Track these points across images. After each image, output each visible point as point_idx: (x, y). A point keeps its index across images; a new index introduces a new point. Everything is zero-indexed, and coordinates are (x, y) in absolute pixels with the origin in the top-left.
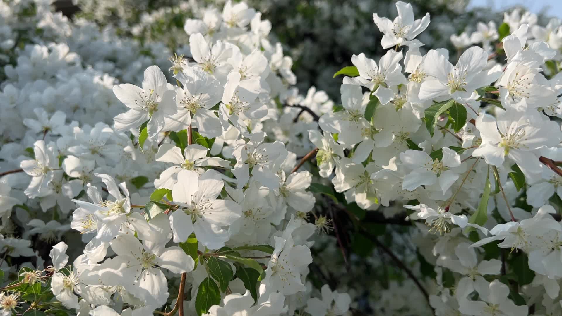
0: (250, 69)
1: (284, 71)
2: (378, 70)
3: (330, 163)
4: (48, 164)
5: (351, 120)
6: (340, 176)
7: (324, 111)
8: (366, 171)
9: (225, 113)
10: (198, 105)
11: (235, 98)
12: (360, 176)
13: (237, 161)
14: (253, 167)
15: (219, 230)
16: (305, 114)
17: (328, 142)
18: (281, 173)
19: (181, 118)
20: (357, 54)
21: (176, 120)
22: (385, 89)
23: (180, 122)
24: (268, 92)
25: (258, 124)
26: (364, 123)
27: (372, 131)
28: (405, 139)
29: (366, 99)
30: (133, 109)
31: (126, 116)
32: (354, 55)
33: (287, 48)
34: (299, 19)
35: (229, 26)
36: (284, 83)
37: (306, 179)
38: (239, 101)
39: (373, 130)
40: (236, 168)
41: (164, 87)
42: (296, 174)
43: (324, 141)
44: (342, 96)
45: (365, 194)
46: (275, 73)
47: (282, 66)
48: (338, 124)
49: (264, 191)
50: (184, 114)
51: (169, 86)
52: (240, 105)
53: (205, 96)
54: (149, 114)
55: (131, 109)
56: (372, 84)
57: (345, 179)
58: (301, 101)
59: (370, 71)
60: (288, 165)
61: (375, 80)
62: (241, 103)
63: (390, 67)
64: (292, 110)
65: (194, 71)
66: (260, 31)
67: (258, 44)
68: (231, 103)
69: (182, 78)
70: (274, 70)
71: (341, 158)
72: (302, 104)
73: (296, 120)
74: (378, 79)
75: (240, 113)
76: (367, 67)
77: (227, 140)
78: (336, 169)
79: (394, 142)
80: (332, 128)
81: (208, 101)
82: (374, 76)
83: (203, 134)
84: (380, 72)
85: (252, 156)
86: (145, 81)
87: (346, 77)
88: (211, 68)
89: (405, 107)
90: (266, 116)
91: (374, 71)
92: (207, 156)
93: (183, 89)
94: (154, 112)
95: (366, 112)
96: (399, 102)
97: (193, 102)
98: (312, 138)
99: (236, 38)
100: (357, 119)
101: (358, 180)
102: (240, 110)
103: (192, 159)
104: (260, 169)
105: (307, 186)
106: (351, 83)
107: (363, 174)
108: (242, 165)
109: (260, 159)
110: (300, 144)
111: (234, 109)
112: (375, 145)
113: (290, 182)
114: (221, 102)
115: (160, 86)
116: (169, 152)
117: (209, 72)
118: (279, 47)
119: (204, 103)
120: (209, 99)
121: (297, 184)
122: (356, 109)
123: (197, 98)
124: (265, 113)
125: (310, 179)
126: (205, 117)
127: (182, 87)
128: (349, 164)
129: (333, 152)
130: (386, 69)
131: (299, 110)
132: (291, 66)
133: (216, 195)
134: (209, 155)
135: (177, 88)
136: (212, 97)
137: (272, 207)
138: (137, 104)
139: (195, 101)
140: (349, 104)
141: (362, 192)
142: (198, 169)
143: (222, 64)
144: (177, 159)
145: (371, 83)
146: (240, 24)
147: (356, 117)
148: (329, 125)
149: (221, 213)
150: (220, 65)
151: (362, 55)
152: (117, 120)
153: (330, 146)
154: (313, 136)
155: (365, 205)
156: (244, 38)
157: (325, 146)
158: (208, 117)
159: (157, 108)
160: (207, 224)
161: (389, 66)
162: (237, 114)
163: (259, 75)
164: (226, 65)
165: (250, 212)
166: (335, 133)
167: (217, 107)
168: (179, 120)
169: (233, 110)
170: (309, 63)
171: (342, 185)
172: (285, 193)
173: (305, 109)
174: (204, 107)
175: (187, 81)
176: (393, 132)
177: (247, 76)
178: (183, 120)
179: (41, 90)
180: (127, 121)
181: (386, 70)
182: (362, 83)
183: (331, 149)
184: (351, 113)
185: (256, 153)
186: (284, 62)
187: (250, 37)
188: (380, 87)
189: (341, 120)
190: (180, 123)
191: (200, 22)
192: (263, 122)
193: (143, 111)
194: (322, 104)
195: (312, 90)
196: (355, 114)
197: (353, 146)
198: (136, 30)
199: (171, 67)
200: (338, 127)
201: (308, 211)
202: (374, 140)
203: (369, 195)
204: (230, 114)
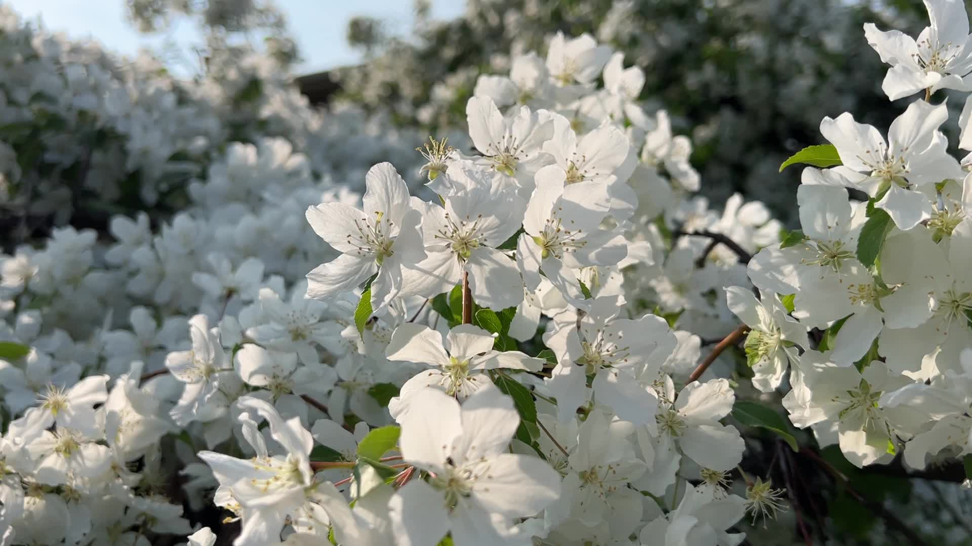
0: (593, 161)
1: (675, 164)
2: (887, 150)
3: (776, 359)
4: (212, 360)
5: (825, 264)
6: (802, 392)
7: (762, 242)
8: (863, 381)
9: (532, 254)
10: (475, 241)
11: (553, 221)
12: (850, 392)
13: (559, 361)
14: (594, 375)
15: (508, 527)
16: (721, 250)
17: (770, 311)
18: (663, 384)
19: (440, 269)
20: (834, 116)
21: (429, 273)
22: (906, 191)
23: (437, 277)
24: (632, 207)
25: (613, 274)
26: (854, 270)
27: (875, 290)
28: (960, 307)
29: (858, 214)
30: (346, 253)
31: (333, 269)
32: (827, 118)
33: (682, 122)
34: (709, 71)
35: (560, 84)
36: (674, 188)
37: (721, 398)
38: (562, 228)
39: (879, 288)
40: (556, 376)
41: (405, 204)
42: (699, 386)
43: (761, 311)
44: (801, 210)
45: (863, 435)
46: (655, 170)
47: (669, 155)
48: (795, 273)
49: (620, 425)
50: (446, 260)
51: (416, 203)
52: (567, 237)
53: (491, 220)
54: (376, 263)
55: (343, 253)
56: (873, 183)
57: (814, 399)
58: (711, 223)
59: (868, 152)
60: (684, 359)
61: (880, 172)
62: (566, 232)
63: (916, 141)
64: (691, 242)
65: (464, 168)
66: (622, 89)
67: (618, 115)
68: (545, 234)
69: (444, 185)
70: (653, 165)
71: (802, 352)
72: (714, 229)
73: (701, 263)
74: (887, 170)
75: (565, 255)
76: (859, 143)
77: (547, 309)
78: (793, 373)
79: (933, 317)
80: (780, 282)
81: (494, 230)
82: (878, 162)
83: (483, 302)
84: (893, 153)
85: (594, 349)
86: (367, 196)
87: (810, 167)
88: (510, 165)
89: (958, 233)
90: (626, 259)
91: (877, 151)
92: (493, 349)
93: (444, 208)
94: (385, 257)
95: (859, 246)
96: (942, 222)
97: (463, 235)
98: (735, 304)
99: (574, 106)
100: (838, 260)
101: (847, 401)
102: (565, 248)
103: (464, 356)
104: (612, 378)
105: (725, 411)
106: (823, 182)
107: (856, 388)
108: (569, 368)
109: (611, 356)
110: (710, 312)
111: (551, 245)
112: (884, 321)
113: (686, 402)
114: (522, 230)
115: (398, 204)
116: (415, 340)
117: (507, 173)
118: (663, 119)
119: (484, 235)
120: (496, 227)
121: (702, 408)
122: (834, 240)
123: (471, 225)
124: (621, 252)
125: (731, 397)
126: (489, 266)
127: (442, 204)
128: (823, 366)
129: (783, 337)
130: (905, 146)
131: (708, 241)
132: (690, 154)
133: (503, 444)
134: (499, 346)
135: (431, 206)
136: (503, 222)
137: (644, 461)
138: (349, 242)
139: (467, 233)
140: (818, 227)
141: (856, 429)
142: (475, 377)
143: (534, 154)
144: (435, 357)
145: (869, 179)
146: (582, 78)
147: (835, 257)
148: (772, 275)
149: (513, 487)
150: (528, 158)
151: (846, 118)
152: (313, 277)
153: (776, 322)
154: (737, 299)
155: (865, 456)
156: (589, 105)
157: (765, 323)
158: (496, 266)
159: (390, 249)
160: (483, 512)
161: (913, 140)
162: (556, 256)
163: (613, 173)
164: (541, 156)
165: (592, 473)
166: (786, 294)
167: (512, 243)
168: (436, 273)
169: (549, 248)
170: (732, 151)
171: (807, 413)
172: (675, 426)
173: (719, 239)
174: (485, 243)
175: (452, 192)
176: (931, 293)
177: (586, 175)
178: (444, 272)
179: (234, 221)
180: (333, 278)
181: (907, 149)
182: (849, 179)
183: (778, 329)
184: (824, 248)
185: (603, 343)
186: (673, 146)
187: (601, 101)
188: (894, 188)
189: (800, 265)
190: (437, 280)
191: (505, 80)
192: (625, 271)
193: (363, 257)
194: (758, 227)
195: (735, 201)
196: (834, 250)
197: (830, 324)
198: (425, 114)
199: (425, 166)
200: (792, 278)
201: (729, 469)
202: (882, 310)
203: (873, 436)
204: (543, 258)
